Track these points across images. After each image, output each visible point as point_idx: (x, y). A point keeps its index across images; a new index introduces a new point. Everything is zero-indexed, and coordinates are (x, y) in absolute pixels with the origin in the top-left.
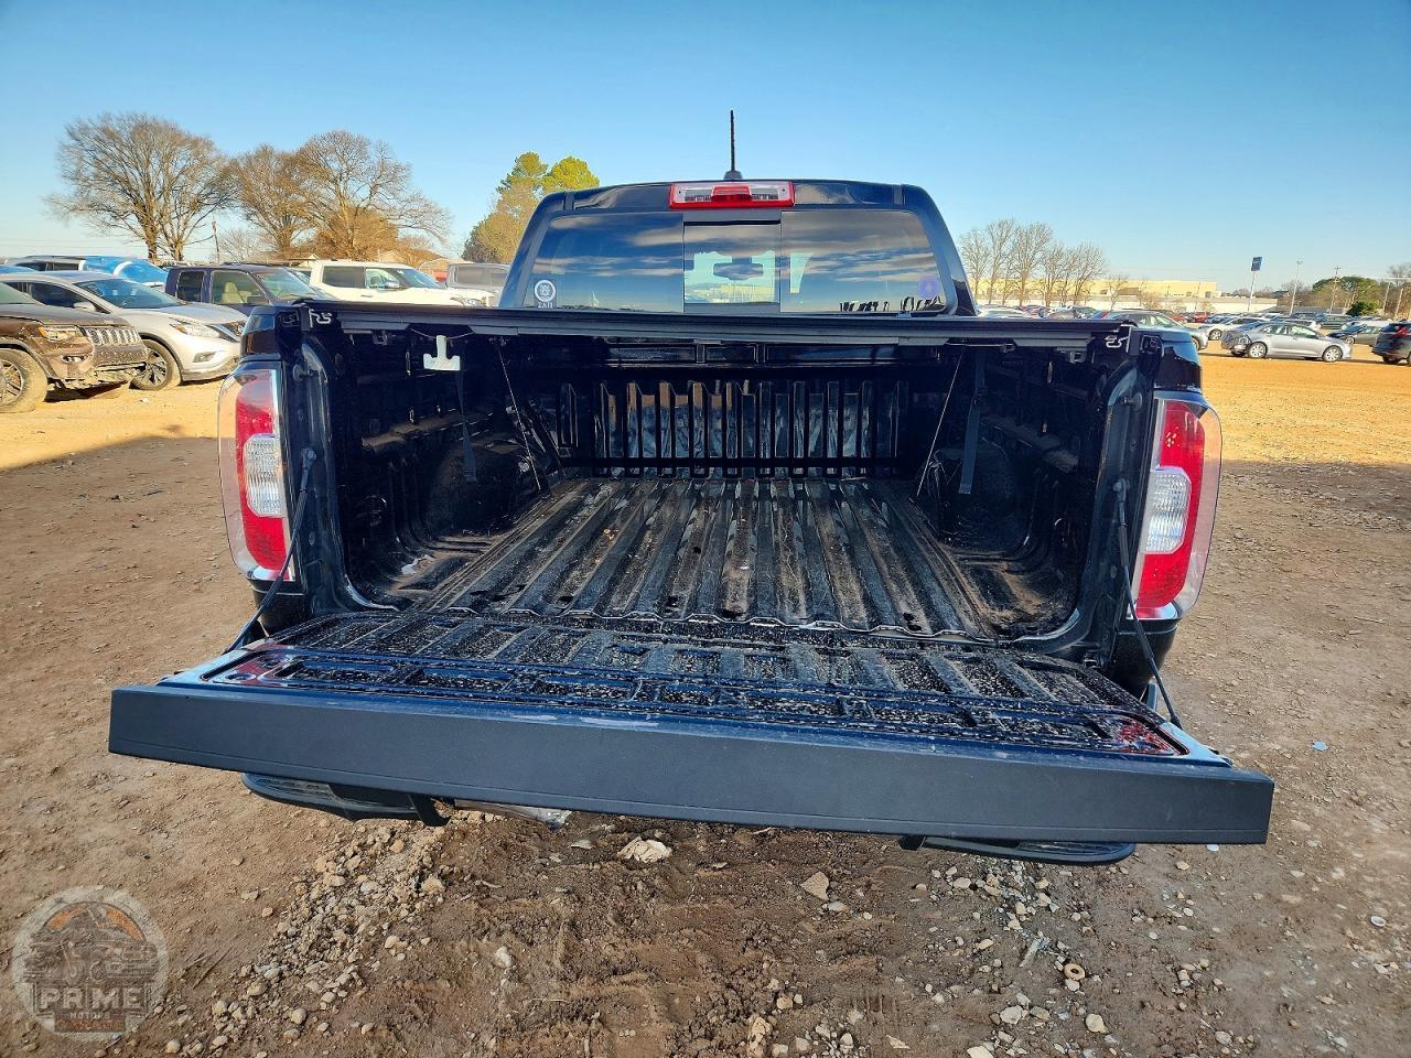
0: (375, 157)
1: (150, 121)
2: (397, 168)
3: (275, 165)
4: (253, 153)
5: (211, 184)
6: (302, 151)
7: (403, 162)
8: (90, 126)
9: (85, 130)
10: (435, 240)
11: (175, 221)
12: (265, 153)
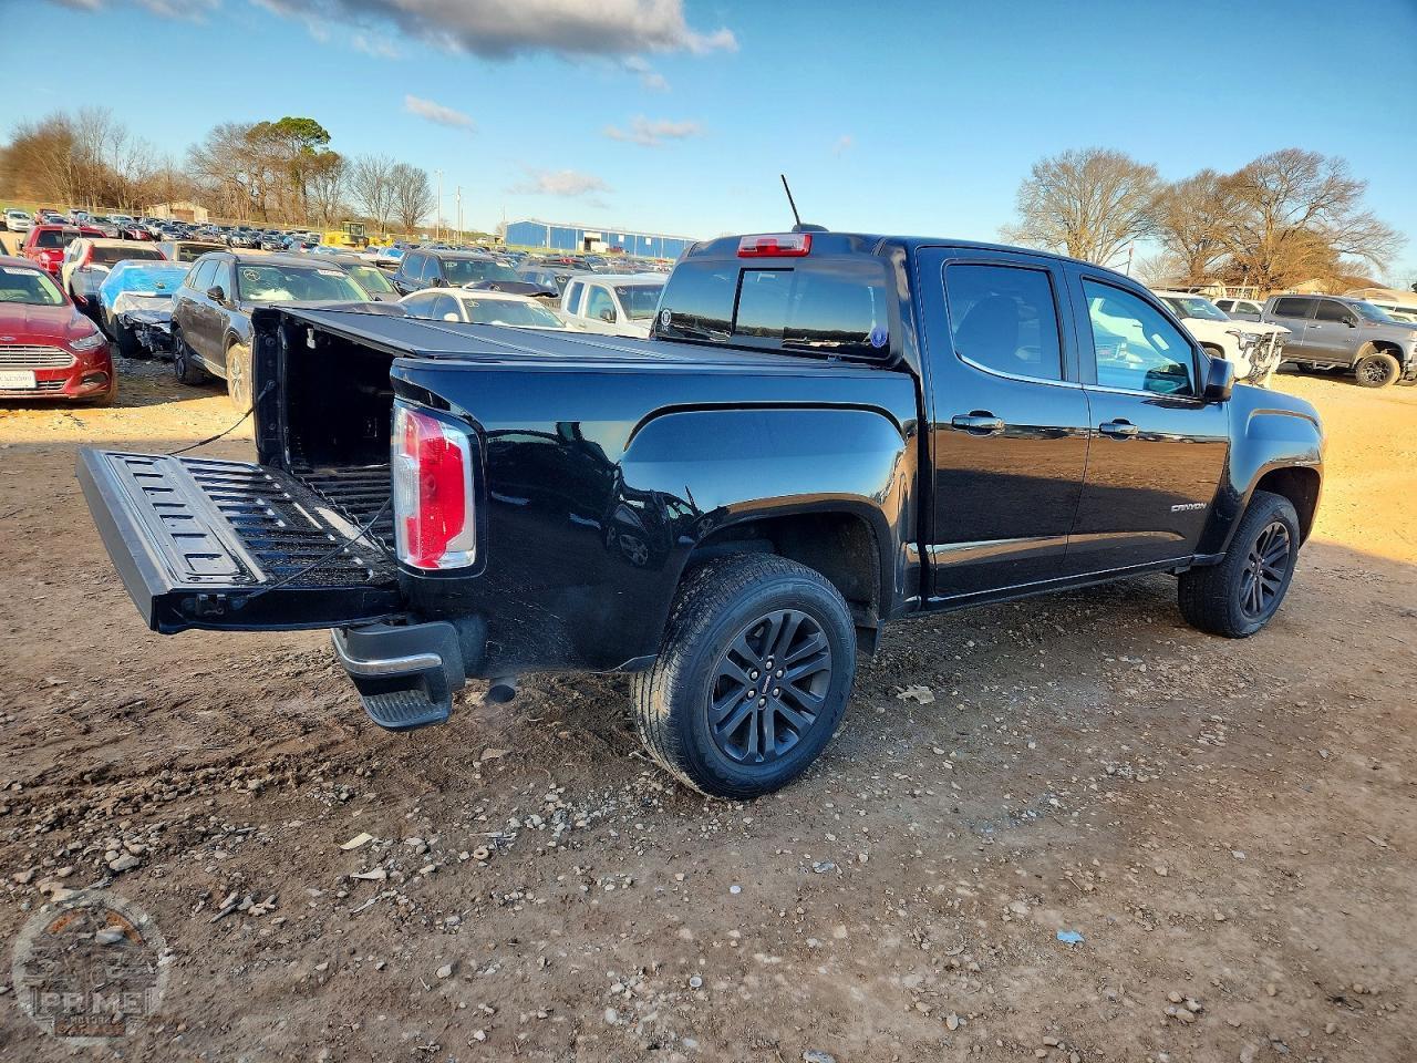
0: (1323, 174)
1: (1104, 154)
2: (1348, 186)
3: (1211, 189)
4: (1193, 178)
5: (1143, 212)
6: (1241, 174)
7: (1357, 177)
8: (1052, 163)
9: (1046, 167)
10: (1374, 267)
11: (1098, 249)
12: (1206, 177)
